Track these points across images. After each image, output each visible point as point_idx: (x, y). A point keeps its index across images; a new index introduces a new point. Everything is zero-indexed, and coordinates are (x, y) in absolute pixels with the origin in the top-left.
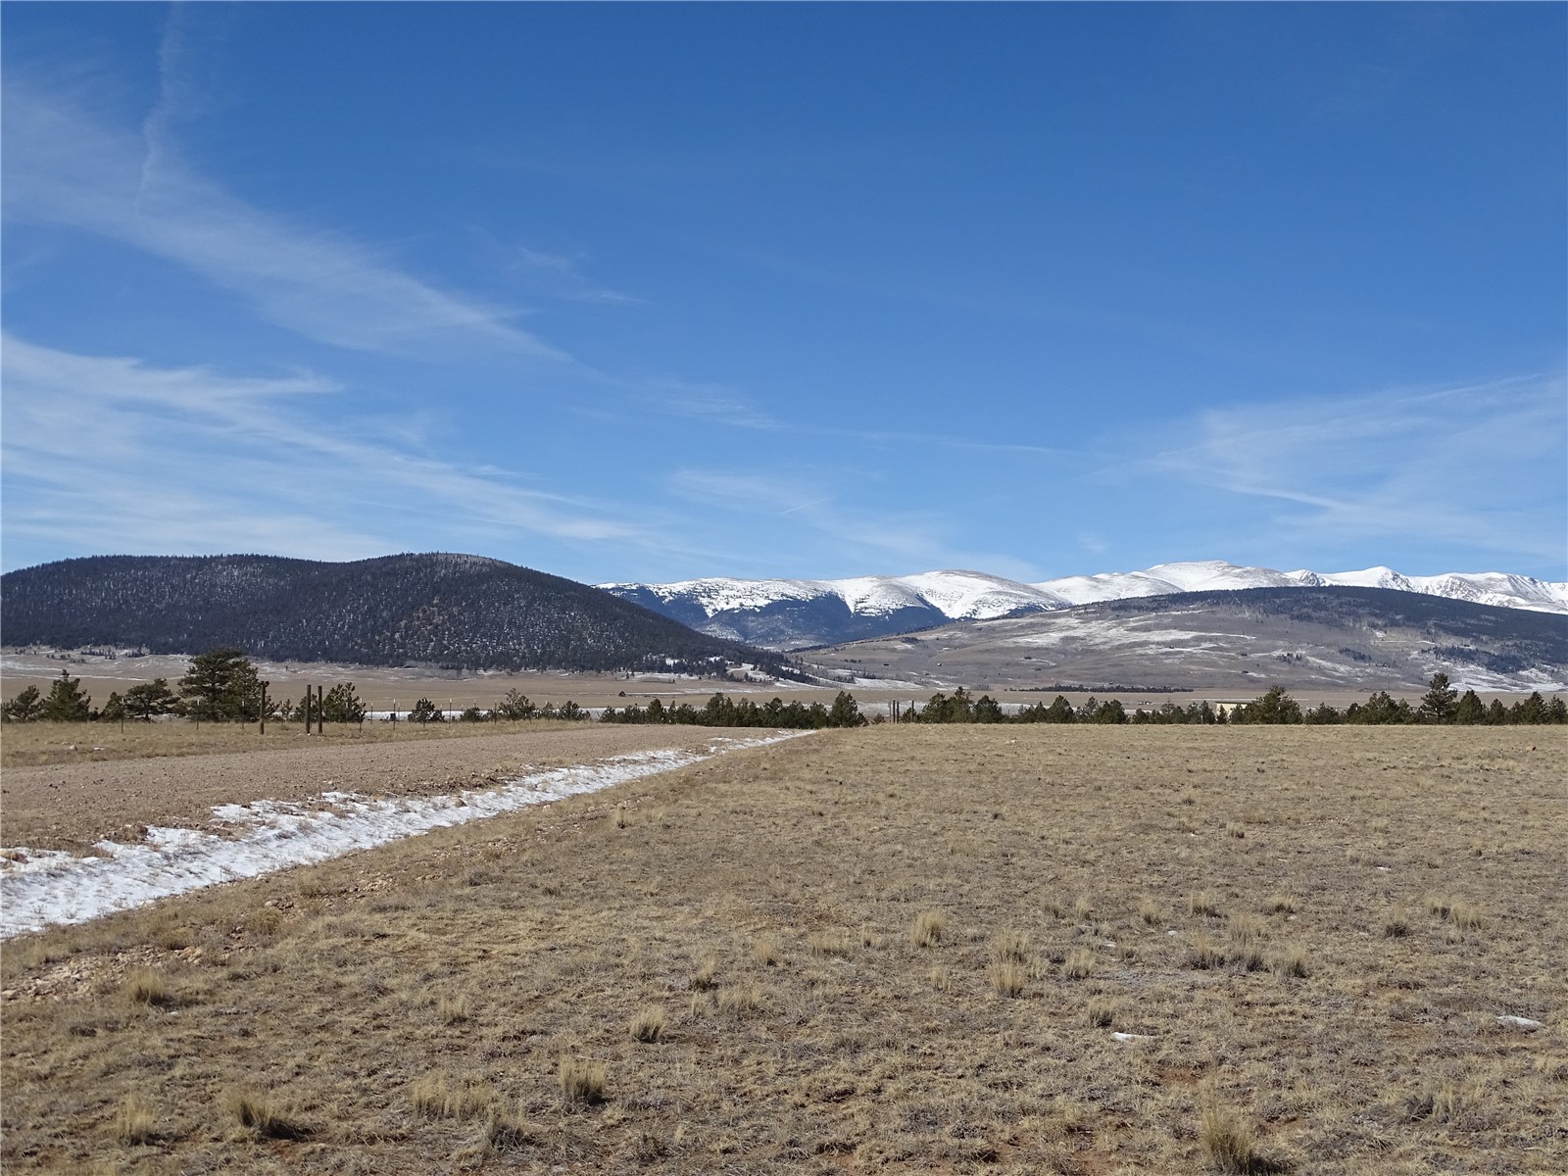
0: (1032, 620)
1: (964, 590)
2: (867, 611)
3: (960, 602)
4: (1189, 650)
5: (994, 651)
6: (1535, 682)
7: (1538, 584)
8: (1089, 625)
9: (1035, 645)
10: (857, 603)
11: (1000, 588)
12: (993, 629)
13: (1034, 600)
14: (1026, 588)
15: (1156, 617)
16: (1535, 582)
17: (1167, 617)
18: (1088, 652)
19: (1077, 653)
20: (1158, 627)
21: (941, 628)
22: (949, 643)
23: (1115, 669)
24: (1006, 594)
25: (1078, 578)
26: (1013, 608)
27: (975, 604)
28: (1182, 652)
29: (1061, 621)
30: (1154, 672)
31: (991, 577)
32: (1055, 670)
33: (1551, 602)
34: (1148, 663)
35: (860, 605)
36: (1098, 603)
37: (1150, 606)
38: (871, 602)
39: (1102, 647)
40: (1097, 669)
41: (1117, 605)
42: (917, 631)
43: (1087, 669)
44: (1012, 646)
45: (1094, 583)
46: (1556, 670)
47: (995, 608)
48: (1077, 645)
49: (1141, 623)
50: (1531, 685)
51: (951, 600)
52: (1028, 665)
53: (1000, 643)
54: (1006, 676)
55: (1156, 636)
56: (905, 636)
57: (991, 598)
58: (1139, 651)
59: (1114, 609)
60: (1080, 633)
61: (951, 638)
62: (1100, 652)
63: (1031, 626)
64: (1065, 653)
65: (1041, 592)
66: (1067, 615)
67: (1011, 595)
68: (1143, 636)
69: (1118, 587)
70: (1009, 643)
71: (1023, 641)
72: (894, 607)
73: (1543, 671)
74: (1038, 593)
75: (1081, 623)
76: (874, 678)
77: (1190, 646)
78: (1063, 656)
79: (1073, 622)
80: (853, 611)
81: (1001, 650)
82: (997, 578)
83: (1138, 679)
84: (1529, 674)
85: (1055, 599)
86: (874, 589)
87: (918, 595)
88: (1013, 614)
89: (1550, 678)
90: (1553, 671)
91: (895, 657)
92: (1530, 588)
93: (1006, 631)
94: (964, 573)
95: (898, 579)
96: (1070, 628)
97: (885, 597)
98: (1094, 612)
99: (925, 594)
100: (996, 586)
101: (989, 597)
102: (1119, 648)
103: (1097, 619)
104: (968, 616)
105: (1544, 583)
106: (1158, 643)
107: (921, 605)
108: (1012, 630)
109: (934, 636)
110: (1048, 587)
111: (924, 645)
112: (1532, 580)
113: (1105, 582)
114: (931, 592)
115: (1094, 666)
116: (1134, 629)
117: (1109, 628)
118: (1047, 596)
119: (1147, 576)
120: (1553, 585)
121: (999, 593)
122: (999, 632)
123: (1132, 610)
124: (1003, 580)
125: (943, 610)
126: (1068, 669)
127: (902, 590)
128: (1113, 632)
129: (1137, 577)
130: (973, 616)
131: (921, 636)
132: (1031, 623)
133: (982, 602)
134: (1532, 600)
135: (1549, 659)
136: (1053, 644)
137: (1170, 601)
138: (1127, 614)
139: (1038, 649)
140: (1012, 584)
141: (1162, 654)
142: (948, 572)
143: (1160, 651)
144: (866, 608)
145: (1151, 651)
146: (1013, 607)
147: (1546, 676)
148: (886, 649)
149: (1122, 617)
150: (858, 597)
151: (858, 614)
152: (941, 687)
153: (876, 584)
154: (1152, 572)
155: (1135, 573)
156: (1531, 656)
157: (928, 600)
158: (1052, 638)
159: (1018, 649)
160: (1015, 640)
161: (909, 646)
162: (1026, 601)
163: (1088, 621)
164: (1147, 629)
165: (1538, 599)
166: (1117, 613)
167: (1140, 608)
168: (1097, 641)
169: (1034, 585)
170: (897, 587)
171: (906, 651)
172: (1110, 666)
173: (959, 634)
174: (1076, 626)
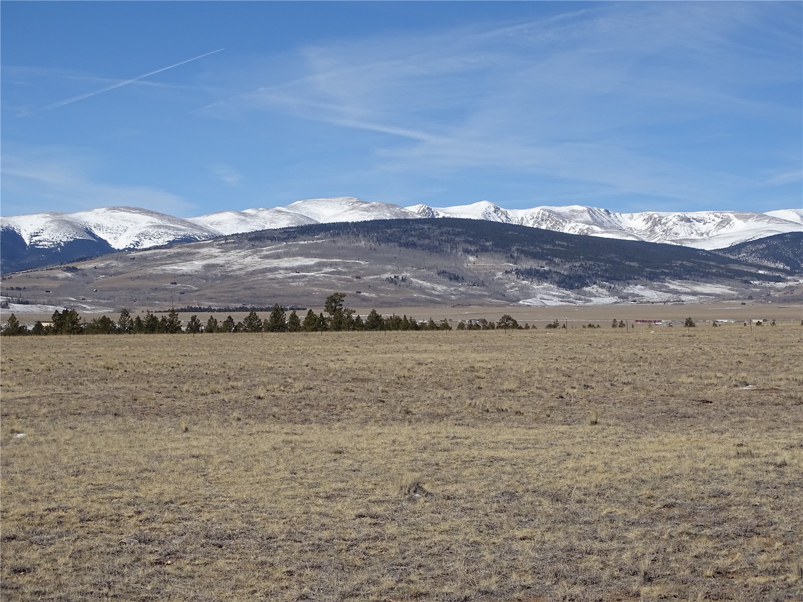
0: (179, 250)
1: (128, 224)
2: (41, 244)
3: (125, 235)
4: (312, 274)
5: (144, 277)
6: (595, 296)
7: (612, 215)
8: (228, 254)
9: (180, 272)
10: (32, 236)
11: (160, 222)
12: (145, 258)
13: (189, 232)
14: (183, 222)
15: (286, 247)
16: (609, 213)
17: (295, 246)
18: (225, 277)
19: (216, 278)
20: (288, 254)
21: (100, 258)
22: (105, 271)
23: (248, 291)
24: (166, 227)
25: (229, 213)
26: (171, 240)
27: (138, 236)
28: (306, 276)
29: (205, 251)
30: (281, 293)
31: (152, 213)
32: (197, 293)
33: (621, 230)
34: (277, 286)
35: (35, 239)
36: (237, 235)
37: (282, 237)
38: (44, 236)
39: (238, 273)
40: (233, 292)
41: (253, 236)
42: (78, 261)
43: (225, 292)
44: (161, 273)
45: (243, 217)
46: (613, 286)
47: (155, 240)
48: (217, 272)
49: (273, 252)
50: (592, 299)
51: (117, 234)
52: (172, 291)
53: (150, 271)
54: (154, 299)
55: (285, 263)
56: (67, 265)
57: (152, 231)
58: (270, 275)
59: (250, 240)
60: (220, 261)
61: (107, 267)
62: (237, 277)
63: (178, 255)
64: (206, 279)
65: (196, 225)
66: (211, 245)
67: (169, 228)
68: (275, 263)
69: (263, 221)
70: (158, 270)
71: (169, 268)
72: (65, 240)
73: (603, 287)
74: (194, 226)
75: (222, 252)
76: (27, 303)
77: (313, 271)
78: (204, 281)
79: (215, 251)
80: (28, 243)
81: (151, 277)
82: (156, 213)
83: (268, 300)
84: (591, 290)
85: (209, 232)
86: (47, 225)
87: (87, 229)
88: (171, 244)
89: (608, 293)
90: (610, 287)
91: (55, 284)
92: (606, 218)
93: (156, 260)
94: (128, 209)
95: (69, 215)
96: (212, 256)
97: (57, 231)
98: (234, 242)
99: (93, 229)
100: (157, 221)
101: (150, 230)
102: (253, 273)
103: (235, 248)
104: (132, 247)
105: (617, 214)
106: (286, 269)
107: (89, 238)
108: (161, 259)
109: (92, 266)
110: (202, 220)
111: (84, 274)
112: (607, 211)
113: (252, 216)
114: (98, 226)
115: (230, 289)
116: (266, 257)
117: (245, 256)
118: (201, 228)
119: (288, 211)
120: (623, 215)
121: (159, 226)
122: (150, 261)
123: (266, 240)
124: (163, 215)
125: (110, 242)
126: (208, 292)
127: (72, 225)
128: (248, 260)
129: (280, 212)
130: (136, 248)
131: (81, 266)
132: (178, 253)
133: (144, 235)
134: (606, 228)
135: (607, 277)
136: (196, 271)
137: (299, 233)
138: (261, 244)
139: (183, 275)
140: (172, 219)
141: (289, 278)
142: (113, 209)
143: (288, 275)
144: (40, 241)
145: (280, 275)
146: (171, 238)
147: (604, 291)
148: (49, 277)
149: (257, 246)
150: (32, 230)
151: (33, 246)
152: (88, 310)
153: (49, 219)
154: (293, 207)
155: (278, 208)
156: (593, 274)
157: (96, 234)
158: (196, 265)
159: (164, 276)
160: (163, 267)
161: (69, 275)
162: (182, 233)
163: (227, 251)
164: (278, 257)
165: (612, 227)
166: (253, 243)
167: (272, 239)
168: (235, 268)
169: (190, 220)
170: (67, 222)
171: (67, 279)
172: (245, 289)
173: (115, 263)
174: (217, 254)
